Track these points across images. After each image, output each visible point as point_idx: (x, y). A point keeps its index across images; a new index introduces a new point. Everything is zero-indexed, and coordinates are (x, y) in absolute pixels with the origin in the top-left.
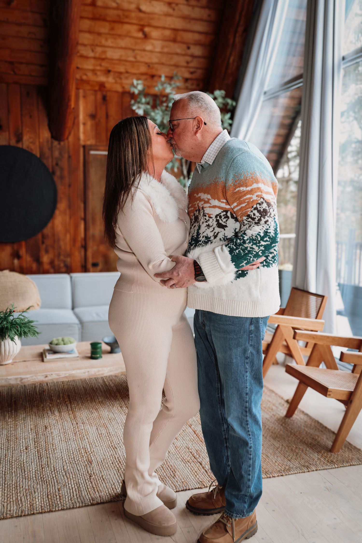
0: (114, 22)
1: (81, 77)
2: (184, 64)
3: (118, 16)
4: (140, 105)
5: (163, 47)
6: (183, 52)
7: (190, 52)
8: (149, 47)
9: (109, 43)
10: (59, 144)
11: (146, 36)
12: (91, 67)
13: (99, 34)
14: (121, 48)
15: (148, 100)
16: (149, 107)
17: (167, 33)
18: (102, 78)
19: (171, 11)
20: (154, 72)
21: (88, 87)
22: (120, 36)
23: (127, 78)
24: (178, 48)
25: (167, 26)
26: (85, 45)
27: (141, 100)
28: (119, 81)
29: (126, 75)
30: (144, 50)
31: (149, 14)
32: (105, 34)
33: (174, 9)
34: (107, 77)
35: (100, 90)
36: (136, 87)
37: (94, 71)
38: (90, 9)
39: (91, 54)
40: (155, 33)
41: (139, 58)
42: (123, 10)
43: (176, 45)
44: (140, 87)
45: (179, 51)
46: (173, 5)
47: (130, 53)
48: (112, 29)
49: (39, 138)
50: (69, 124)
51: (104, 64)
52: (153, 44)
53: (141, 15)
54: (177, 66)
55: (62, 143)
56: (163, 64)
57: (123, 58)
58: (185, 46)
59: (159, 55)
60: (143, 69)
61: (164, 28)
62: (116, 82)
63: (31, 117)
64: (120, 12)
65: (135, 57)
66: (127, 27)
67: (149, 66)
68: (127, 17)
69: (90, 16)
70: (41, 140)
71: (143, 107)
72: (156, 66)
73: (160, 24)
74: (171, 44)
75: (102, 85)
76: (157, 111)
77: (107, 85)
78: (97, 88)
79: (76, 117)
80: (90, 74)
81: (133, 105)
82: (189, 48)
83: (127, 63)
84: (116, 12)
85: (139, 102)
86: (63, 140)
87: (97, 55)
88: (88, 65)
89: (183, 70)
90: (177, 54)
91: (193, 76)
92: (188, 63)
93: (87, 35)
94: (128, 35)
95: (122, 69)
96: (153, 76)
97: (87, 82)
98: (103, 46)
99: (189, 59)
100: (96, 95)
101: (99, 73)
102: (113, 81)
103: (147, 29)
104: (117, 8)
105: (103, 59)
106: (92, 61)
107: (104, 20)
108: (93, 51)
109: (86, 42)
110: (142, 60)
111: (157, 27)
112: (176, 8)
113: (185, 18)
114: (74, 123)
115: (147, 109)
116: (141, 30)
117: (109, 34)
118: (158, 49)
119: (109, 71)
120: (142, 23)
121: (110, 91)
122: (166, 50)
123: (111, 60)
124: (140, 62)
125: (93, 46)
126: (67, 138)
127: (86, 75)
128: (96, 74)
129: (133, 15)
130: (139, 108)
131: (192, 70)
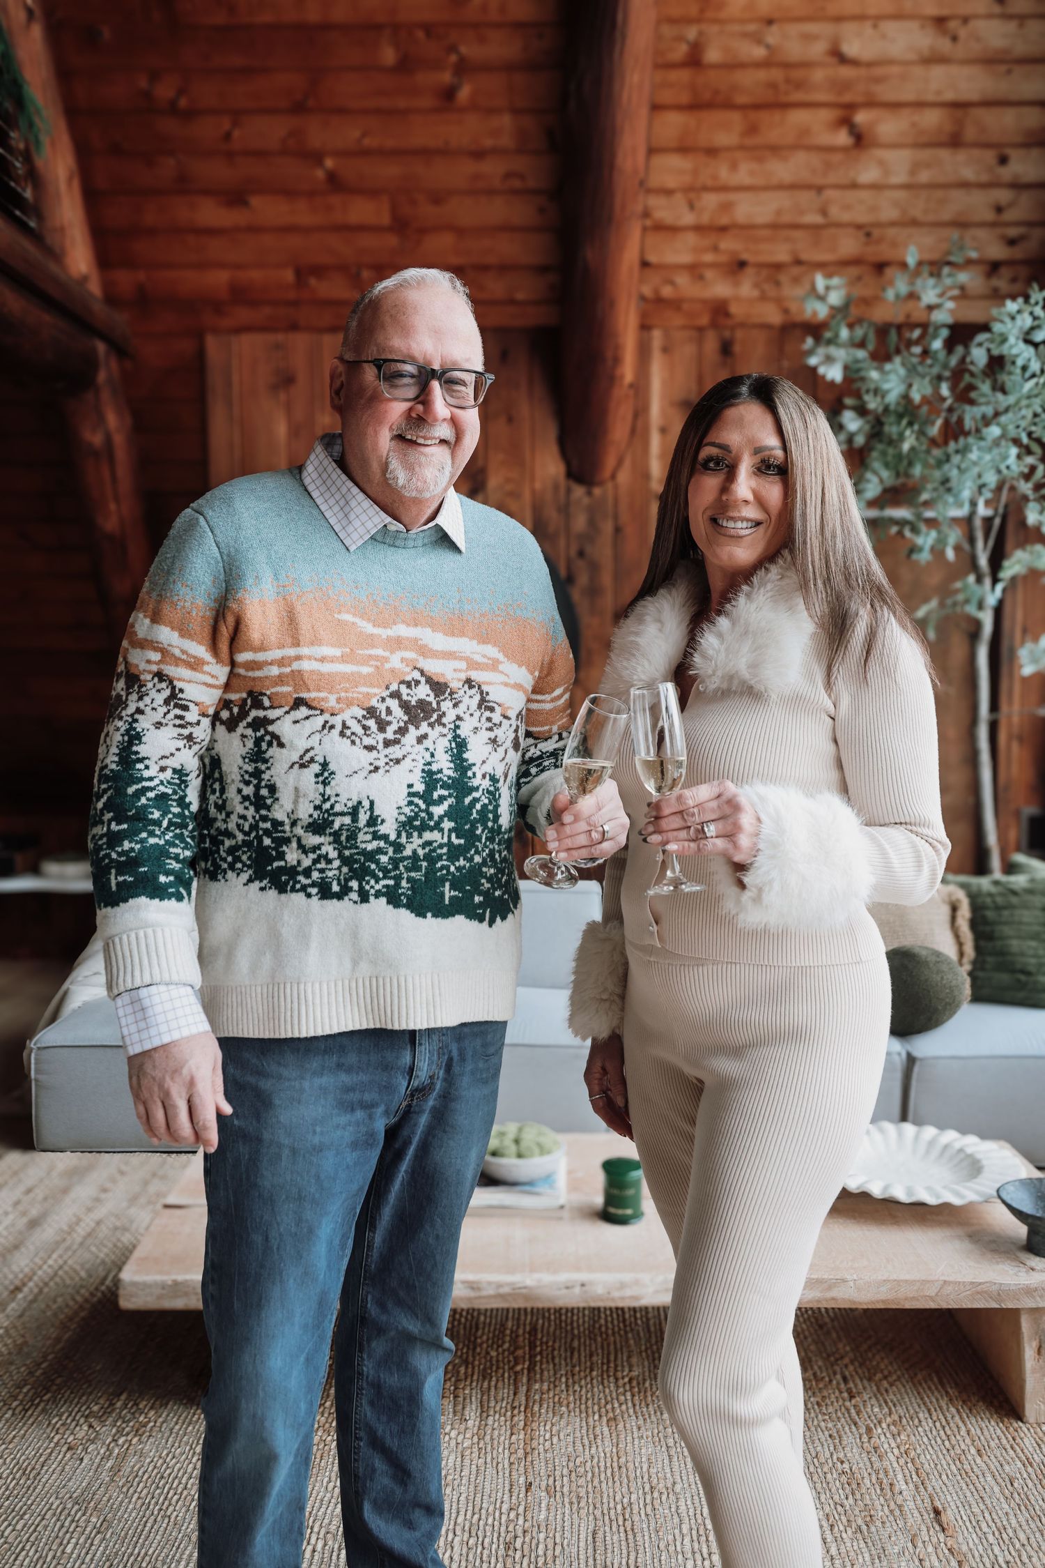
0: (757, 107)
1: (656, 291)
2: (990, 216)
3: (773, 86)
4: (833, 350)
5: (915, 168)
6: (984, 178)
7: (1006, 173)
8: (868, 174)
9: (744, 173)
10: (589, 493)
11: (860, 140)
12: (685, 258)
13: (712, 152)
14: (780, 187)
15: (859, 332)
16: (861, 354)
17: (932, 119)
18: (720, 289)
19: (944, 45)
20: (884, 252)
21: (678, 320)
22: (775, 150)
23: (796, 280)
24: (964, 165)
25: (930, 97)
26: (668, 192)
27: (837, 335)
28: (770, 289)
29: (796, 270)
30: (854, 186)
31: (870, 64)
32: (728, 149)
33: (954, 39)
34: (737, 284)
35: (714, 325)
36: (822, 299)
37: (695, 270)
38: (683, 75)
39: (688, 218)
40: (888, 127)
41: (835, 213)
42: (787, 66)
43: (961, 156)
44: (835, 298)
45: (968, 174)
46: (952, 25)
47: (806, 197)
48: (752, 130)
49: (533, 479)
50: (619, 430)
51: (729, 244)
52: (881, 163)
53: (846, 72)
54: (961, 224)
55: (597, 491)
56: (915, 223)
57: (786, 218)
58: (990, 156)
59: (901, 195)
60: (849, 245)
61: (920, 105)
62: (763, 298)
63: (510, 420)
64: (776, 74)
65: (824, 212)
66: (798, 117)
67: (868, 235)
68: (799, 85)
69: (685, 98)
70: (538, 485)
71: (841, 354)
72: (891, 232)
73: (908, 95)
74: (944, 154)
75: (720, 310)
76: (888, 367)
77: (734, 309)
78: (704, 320)
79: (641, 412)
80: (682, 280)
81: (810, 352)
82: (1003, 160)
83: (798, 234)
84: (762, 75)
85: (830, 342)
86: (601, 483)
87: (705, 219)
88: (678, 252)
89: (982, 234)
90: (965, 185)
91: (1018, 253)
92: (999, 209)
93: (676, 162)
94: (801, 144)
95: (781, 254)
96: (880, 267)
97: (675, 304)
98: (724, 189)
99: (1003, 196)
100: (700, 342)
101: (709, 274)
102: (756, 293)
103: (861, 118)
104: (766, 64)
105: (723, 229)
106: (691, 239)
107: (729, 105)
108: (691, 206)
109: (671, 182)
110: (846, 217)
111: (896, 106)
112: (963, 33)
113: (992, 60)
114: (633, 431)
115: (857, 361)
116: (846, 122)
117: (742, 148)
118: (900, 177)
119: (742, 264)
120: (847, 98)
121: (743, 325)
122: (924, 177)
123: (747, 228)
124: (839, 225)
125: (693, 191)
126: (613, 477)
127: (672, 283)
128: (701, 278)
129: (818, 75)
130: (829, 360)
131: (1013, 232)
